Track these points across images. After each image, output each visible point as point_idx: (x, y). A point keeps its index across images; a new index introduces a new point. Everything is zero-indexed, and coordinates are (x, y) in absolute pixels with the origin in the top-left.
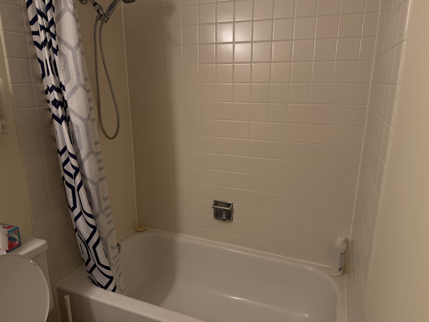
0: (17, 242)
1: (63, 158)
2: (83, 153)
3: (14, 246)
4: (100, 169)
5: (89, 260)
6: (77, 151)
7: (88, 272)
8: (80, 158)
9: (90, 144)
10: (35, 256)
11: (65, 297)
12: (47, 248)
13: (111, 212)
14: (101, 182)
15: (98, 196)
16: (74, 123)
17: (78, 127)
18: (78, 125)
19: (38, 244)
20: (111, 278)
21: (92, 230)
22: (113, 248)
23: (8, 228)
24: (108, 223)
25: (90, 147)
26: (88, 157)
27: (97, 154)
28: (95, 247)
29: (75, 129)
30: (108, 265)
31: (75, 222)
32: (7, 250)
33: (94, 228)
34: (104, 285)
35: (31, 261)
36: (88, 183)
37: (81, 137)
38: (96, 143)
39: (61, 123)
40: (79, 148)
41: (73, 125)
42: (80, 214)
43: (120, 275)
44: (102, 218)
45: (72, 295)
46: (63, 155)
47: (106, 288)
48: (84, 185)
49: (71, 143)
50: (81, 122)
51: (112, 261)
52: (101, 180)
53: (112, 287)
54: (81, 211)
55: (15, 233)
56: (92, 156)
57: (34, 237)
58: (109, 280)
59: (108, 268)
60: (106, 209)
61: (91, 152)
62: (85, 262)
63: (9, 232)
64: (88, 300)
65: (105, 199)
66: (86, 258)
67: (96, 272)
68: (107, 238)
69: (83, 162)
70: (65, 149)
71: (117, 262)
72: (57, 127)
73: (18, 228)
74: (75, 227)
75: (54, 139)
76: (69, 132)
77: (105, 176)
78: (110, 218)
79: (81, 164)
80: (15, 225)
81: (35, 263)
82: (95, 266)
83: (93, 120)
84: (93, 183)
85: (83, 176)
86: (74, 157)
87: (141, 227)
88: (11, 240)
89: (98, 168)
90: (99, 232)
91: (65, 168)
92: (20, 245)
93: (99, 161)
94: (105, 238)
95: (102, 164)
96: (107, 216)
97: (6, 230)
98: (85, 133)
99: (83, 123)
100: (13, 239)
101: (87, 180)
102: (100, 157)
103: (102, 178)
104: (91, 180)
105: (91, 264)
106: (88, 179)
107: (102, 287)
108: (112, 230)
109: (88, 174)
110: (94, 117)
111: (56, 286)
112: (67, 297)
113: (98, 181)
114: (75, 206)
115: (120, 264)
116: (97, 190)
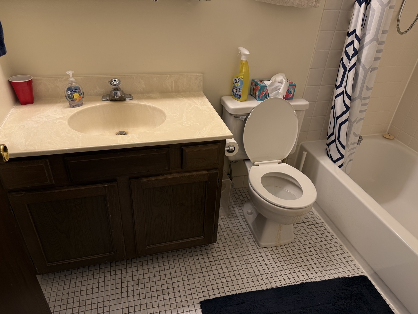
0: (291, 95)
1: (349, 40)
2: (368, 38)
3: (289, 97)
4: (376, 59)
5: (332, 134)
6: (364, 35)
7: (327, 144)
8: (363, 42)
9: (378, 30)
10: (298, 110)
11: (303, 152)
12: (307, 108)
13: (368, 103)
14: (371, 71)
15: (364, 82)
16: (373, 7)
17: (374, 11)
18: (375, 9)
19: (303, 102)
20: (342, 156)
21: (345, 109)
22: (355, 135)
23: (290, 83)
24: (361, 111)
25: (377, 34)
26: (370, 43)
27: (380, 43)
28: (341, 124)
29: (371, 12)
30: (344, 144)
31: (335, 99)
32: (284, 97)
33: (348, 108)
34: (334, 159)
35: (294, 112)
36: (360, 67)
37: (372, 22)
38: (384, 32)
39: (360, 5)
40: (366, 32)
41: (371, 8)
42: (342, 93)
43: (350, 161)
44: (358, 103)
45: (309, 154)
46: (350, 37)
47: (335, 162)
48: (356, 68)
49: (362, 26)
50: (380, 7)
51: (349, 143)
52: (373, 69)
53: (340, 163)
54: (343, 91)
55: (293, 88)
56: (375, 43)
57: (302, 98)
58: (340, 156)
59: (344, 147)
60: (365, 98)
61: (376, 39)
62: (328, 136)
63: (290, 85)
64: (318, 162)
65: (368, 89)
66: (330, 132)
67: (333, 146)
68: (354, 122)
69: (364, 47)
70: (354, 31)
71: (353, 149)
72: (356, 9)
73: (295, 85)
74: (333, 104)
75: (349, 22)
76: (364, 15)
77: (378, 67)
78: (365, 108)
79: (361, 48)
80: (295, 83)
81: (296, 115)
82: (334, 141)
83: (391, 8)
84: (364, 68)
85: (359, 60)
86: (359, 40)
87: (389, 135)
88: (289, 91)
89: (375, 58)
90: (350, 114)
91: (347, 49)
92: (292, 98)
93: (378, 51)
94: (353, 121)
95: (380, 55)
96: (363, 105)
97: (289, 84)
98: (379, 18)
99: (380, 8)
100: (290, 92)
101: (360, 65)
102: (382, 47)
103: (375, 68)
104: (364, 66)
105: (333, 138)
106: (361, 63)
107: (332, 160)
108: (361, 119)
109: (363, 59)
110: (394, 5)
111: (301, 143)
112: (305, 153)
113: (369, 68)
114: (340, 85)
115: (354, 152)
116: (365, 77)
